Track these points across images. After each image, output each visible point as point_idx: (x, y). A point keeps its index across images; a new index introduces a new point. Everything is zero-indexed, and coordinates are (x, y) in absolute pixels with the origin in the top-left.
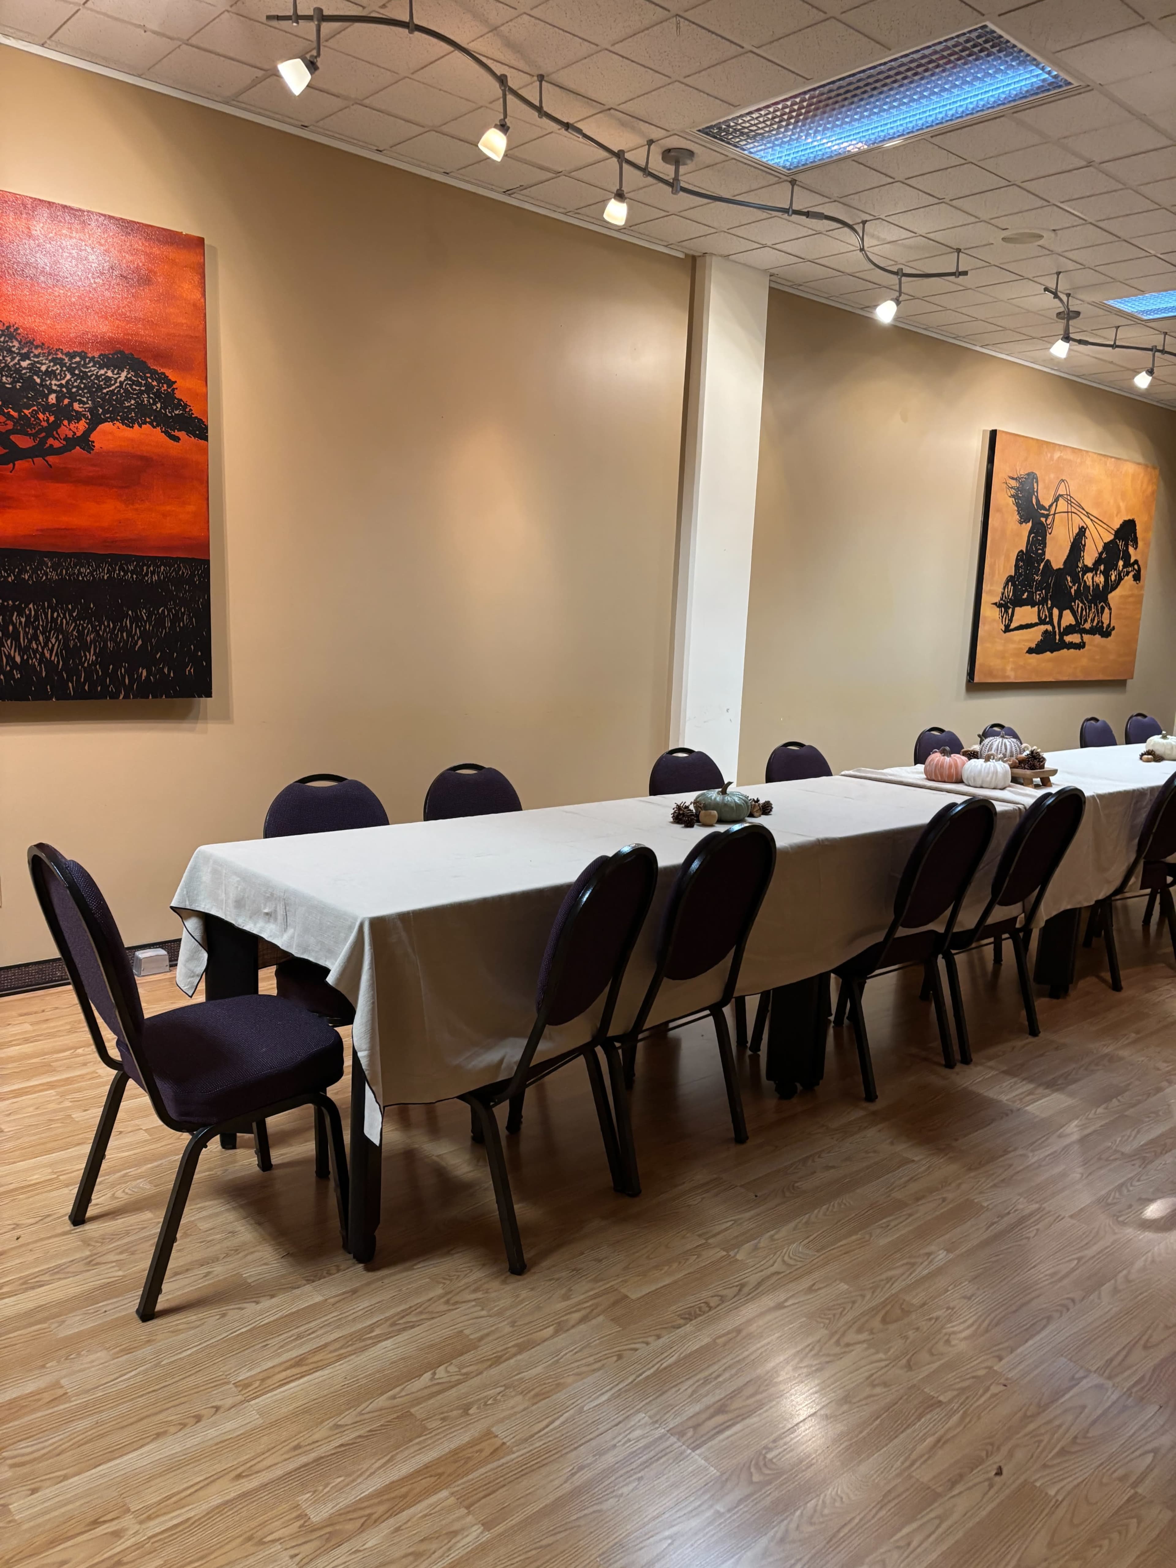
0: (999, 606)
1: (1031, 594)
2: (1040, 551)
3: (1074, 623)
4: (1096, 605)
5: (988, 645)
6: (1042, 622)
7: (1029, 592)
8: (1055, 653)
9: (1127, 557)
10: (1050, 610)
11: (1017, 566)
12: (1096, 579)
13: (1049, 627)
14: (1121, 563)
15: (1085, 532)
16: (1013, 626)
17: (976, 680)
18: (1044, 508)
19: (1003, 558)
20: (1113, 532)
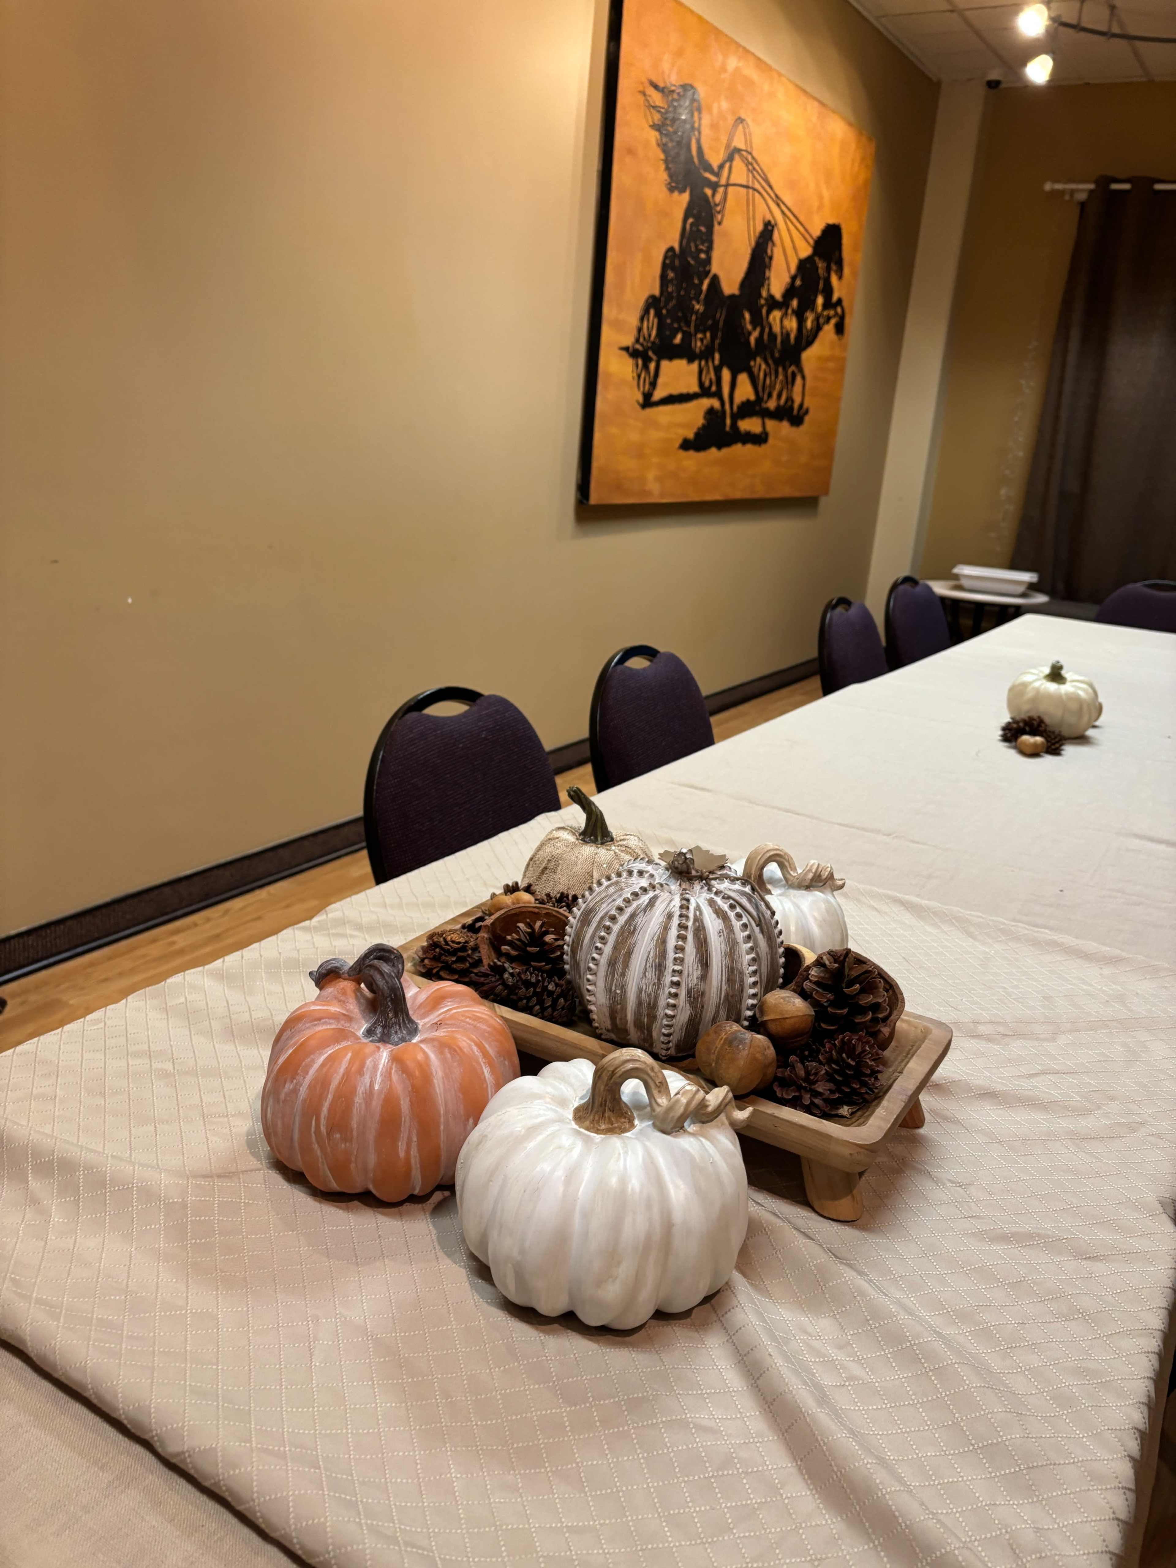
0: (633, 353)
1: (687, 337)
2: (703, 256)
3: (752, 397)
4: (785, 370)
5: (614, 430)
6: (705, 392)
7: (684, 333)
8: (725, 451)
9: (828, 291)
10: (718, 371)
11: (663, 277)
12: (786, 323)
13: (715, 403)
14: (820, 300)
15: (772, 232)
16: (658, 395)
17: (594, 499)
18: (708, 168)
19: (639, 256)
20: (812, 242)
